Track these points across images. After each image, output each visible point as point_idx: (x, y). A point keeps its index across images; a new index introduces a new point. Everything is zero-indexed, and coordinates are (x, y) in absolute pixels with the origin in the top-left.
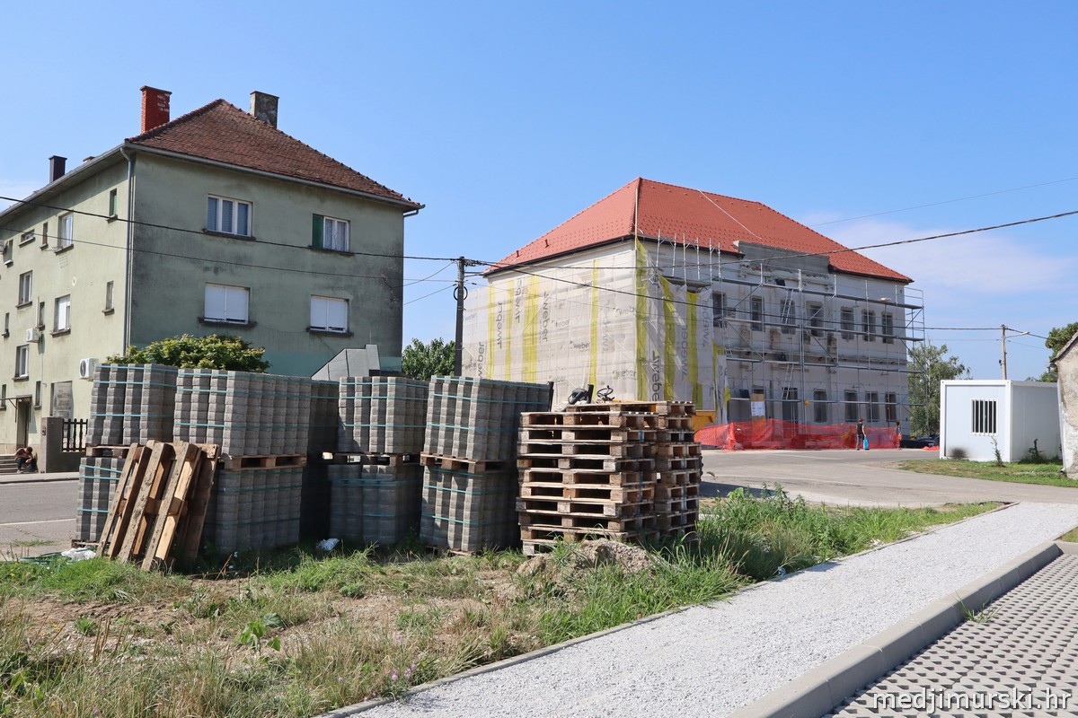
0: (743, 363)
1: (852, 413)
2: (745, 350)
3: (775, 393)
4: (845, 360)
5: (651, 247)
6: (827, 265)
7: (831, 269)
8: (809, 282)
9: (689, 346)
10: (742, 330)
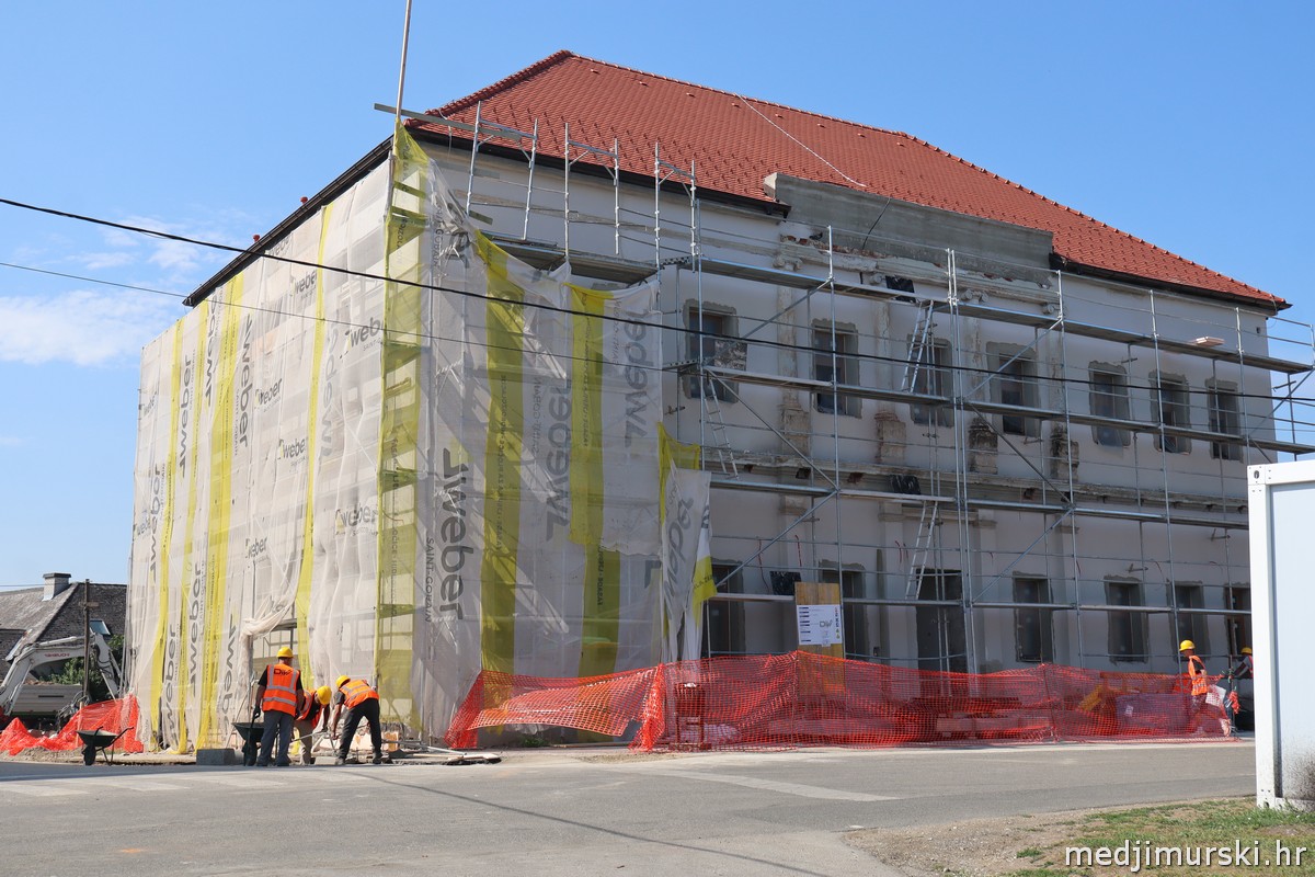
0: (790, 499)
1: (1128, 639)
2: (792, 463)
3: (890, 581)
4: (1105, 499)
5: (449, 156)
6: (1045, 252)
7: (1054, 261)
8: (991, 294)
9: (577, 437)
10: (786, 411)
